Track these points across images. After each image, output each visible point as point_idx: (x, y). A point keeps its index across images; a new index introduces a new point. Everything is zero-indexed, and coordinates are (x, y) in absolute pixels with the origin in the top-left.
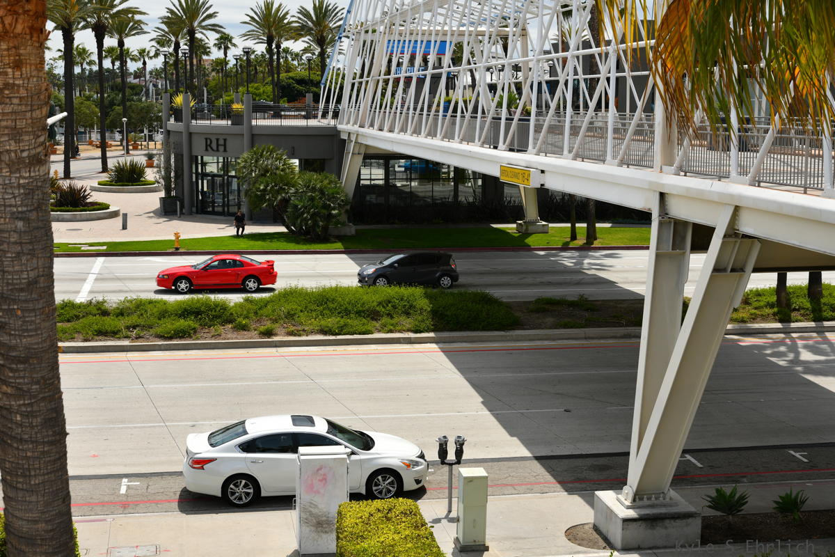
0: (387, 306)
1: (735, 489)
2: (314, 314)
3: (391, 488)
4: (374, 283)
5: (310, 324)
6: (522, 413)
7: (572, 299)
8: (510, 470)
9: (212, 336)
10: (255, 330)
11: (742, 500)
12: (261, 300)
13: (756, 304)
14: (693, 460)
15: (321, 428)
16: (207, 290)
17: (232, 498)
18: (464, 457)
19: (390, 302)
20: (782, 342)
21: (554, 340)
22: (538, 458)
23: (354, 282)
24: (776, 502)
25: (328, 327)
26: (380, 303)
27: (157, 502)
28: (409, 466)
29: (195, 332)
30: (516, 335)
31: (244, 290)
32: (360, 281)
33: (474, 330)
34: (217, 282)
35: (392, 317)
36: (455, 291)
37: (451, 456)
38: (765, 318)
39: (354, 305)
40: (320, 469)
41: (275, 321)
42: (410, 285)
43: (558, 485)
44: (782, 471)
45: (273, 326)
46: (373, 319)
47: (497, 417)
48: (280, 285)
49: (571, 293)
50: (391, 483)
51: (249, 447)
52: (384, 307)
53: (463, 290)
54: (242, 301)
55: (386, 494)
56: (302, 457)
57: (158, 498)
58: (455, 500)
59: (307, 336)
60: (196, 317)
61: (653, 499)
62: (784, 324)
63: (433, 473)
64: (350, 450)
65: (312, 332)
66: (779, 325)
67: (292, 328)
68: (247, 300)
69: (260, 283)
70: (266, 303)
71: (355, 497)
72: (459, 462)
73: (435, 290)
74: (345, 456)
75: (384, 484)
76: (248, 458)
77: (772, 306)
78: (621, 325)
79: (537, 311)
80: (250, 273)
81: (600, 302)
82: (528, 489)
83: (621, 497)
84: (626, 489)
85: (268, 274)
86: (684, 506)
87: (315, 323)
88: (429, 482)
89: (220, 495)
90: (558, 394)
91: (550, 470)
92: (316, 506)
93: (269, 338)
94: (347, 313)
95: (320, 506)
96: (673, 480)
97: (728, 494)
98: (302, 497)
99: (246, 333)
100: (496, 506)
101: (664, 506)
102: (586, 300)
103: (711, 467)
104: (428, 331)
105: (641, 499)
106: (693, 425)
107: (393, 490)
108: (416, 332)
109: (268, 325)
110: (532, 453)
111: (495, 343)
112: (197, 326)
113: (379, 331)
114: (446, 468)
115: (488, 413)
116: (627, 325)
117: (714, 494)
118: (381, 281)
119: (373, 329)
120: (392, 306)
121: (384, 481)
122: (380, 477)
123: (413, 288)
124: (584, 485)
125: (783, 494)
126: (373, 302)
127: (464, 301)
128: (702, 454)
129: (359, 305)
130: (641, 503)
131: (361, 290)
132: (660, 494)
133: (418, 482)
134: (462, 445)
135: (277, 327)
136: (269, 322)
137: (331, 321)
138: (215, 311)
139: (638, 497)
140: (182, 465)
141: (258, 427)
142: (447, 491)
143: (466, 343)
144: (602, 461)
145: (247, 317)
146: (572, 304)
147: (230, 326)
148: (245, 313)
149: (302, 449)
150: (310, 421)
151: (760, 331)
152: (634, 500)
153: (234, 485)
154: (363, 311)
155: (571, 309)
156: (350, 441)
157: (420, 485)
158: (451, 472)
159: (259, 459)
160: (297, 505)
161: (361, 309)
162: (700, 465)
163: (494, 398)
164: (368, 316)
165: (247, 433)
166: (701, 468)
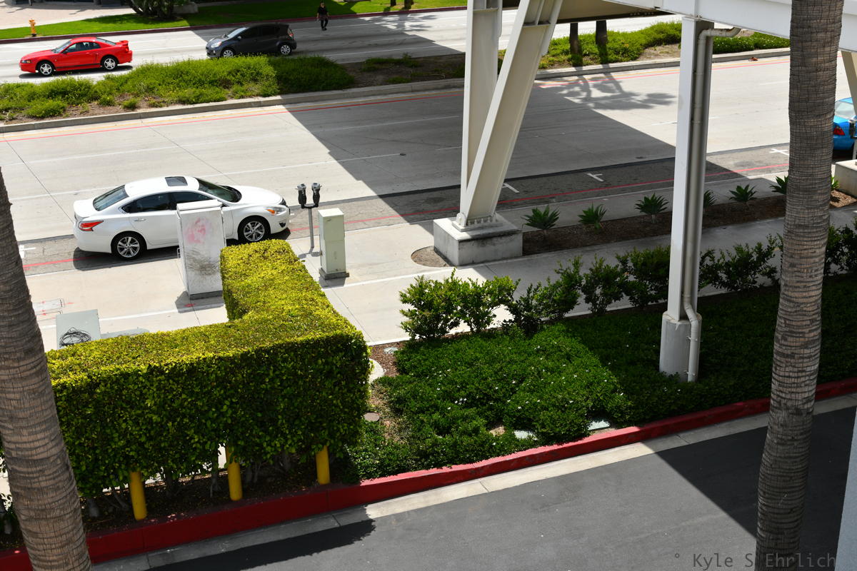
0: (237, 74)
1: (548, 208)
2: (171, 87)
3: (260, 233)
4: (222, 55)
5: (169, 96)
6: (365, 160)
7: (398, 58)
8: (360, 208)
9: (81, 113)
10: (120, 105)
11: (554, 217)
12: (121, 77)
13: (555, 52)
14: (511, 188)
15: (193, 186)
16: (70, 71)
17: (121, 253)
18: (321, 201)
19: (238, 71)
20: (576, 83)
21: (385, 94)
22: (381, 197)
23: (204, 56)
24: (581, 216)
25: (185, 97)
26: (230, 73)
27: (54, 263)
28: (273, 212)
29: (64, 110)
30: (353, 93)
31: (104, 69)
32: (209, 54)
33: (316, 91)
34: (77, 63)
35: (242, 85)
36: (296, 57)
37: (310, 201)
38: (561, 64)
39: (207, 76)
40: (199, 221)
41: (137, 95)
42: (255, 54)
43: (402, 218)
44: (584, 191)
45: (136, 100)
46: (225, 87)
47: (343, 164)
48: (136, 62)
49: (396, 52)
50: (260, 228)
51: (131, 208)
52: (234, 76)
53: (302, 56)
54: (104, 79)
55: (256, 238)
56: (181, 213)
57: (54, 259)
58: (316, 238)
59: (168, 106)
60: (63, 97)
61: (482, 222)
62: (578, 68)
63: (294, 217)
64: (221, 203)
65: (172, 103)
66: (573, 69)
67: (153, 101)
68: (108, 78)
69: (117, 62)
70: (126, 80)
71: (230, 242)
72: (316, 205)
73: (277, 58)
74: (219, 208)
75: (253, 229)
76: (132, 218)
77: (566, 53)
78: (441, 78)
79: (369, 70)
80: (106, 54)
81: (422, 59)
82: (376, 223)
83: (454, 222)
84: (459, 215)
85: (122, 54)
86: (508, 226)
87: (174, 95)
88: (291, 224)
89: (110, 252)
90: (393, 141)
91: (393, 206)
92: (198, 253)
93: (133, 110)
94: (201, 83)
95: (201, 253)
96: (498, 205)
97: (543, 213)
98: (185, 247)
99: (111, 108)
100: (352, 239)
101: (491, 227)
102: (410, 58)
103: (526, 192)
104: (275, 94)
105: (472, 223)
106: (512, 158)
107: (262, 234)
108: (265, 96)
109: (131, 99)
110: (376, 193)
111: (334, 101)
112: (65, 105)
113: (232, 98)
114: (306, 211)
115: (335, 161)
116: (446, 78)
117: (531, 214)
118: (228, 54)
119: (226, 96)
120: (241, 75)
121: (253, 226)
122: (249, 224)
123: (259, 57)
124: (423, 216)
125: (586, 210)
126: (223, 72)
127: (304, 65)
128: (518, 182)
129: (211, 76)
130: (472, 226)
131: (211, 62)
132: (488, 217)
133: (282, 225)
134: (318, 190)
135: (138, 100)
136: (131, 96)
137: (188, 92)
138: (80, 90)
139: (470, 221)
140: (72, 229)
141: (136, 191)
142: (308, 232)
143: (310, 101)
144: (435, 194)
145: (111, 94)
146: (398, 62)
147: (96, 103)
148: (108, 90)
149: (180, 206)
150: (182, 180)
151: (558, 75)
152: (467, 224)
153: (122, 242)
154: (216, 81)
155: (398, 66)
156: (219, 195)
157: (285, 228)
158: (310, 213)
159: (141, 217)
160: (182, 253)
161: (214, 79)
162: (516, 191)
163: (338, 149)
164: (220, 85)
165: (128, 196)
166: (517, 193)
